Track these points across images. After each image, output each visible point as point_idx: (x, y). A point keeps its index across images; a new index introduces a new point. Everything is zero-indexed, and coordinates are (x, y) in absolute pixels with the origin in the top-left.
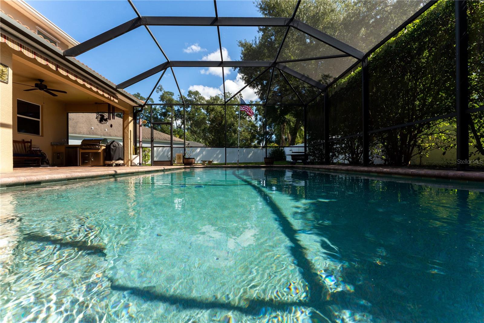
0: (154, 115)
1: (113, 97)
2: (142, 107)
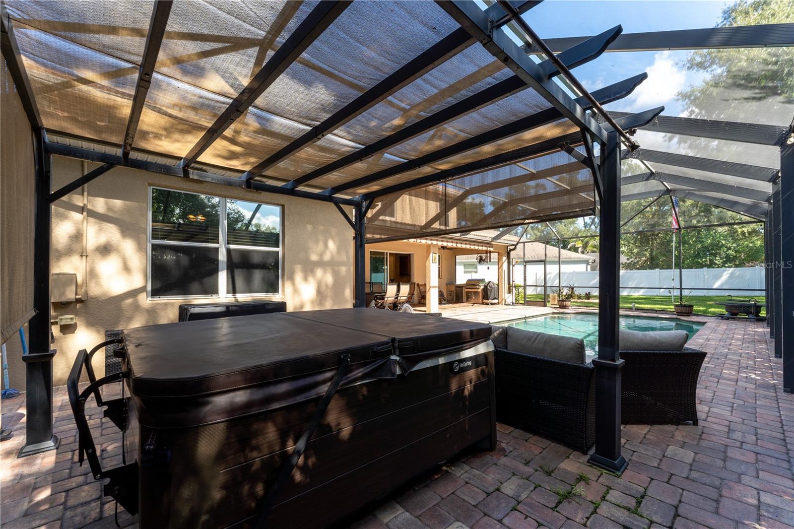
1: (490, 247)
2: (515, 245)
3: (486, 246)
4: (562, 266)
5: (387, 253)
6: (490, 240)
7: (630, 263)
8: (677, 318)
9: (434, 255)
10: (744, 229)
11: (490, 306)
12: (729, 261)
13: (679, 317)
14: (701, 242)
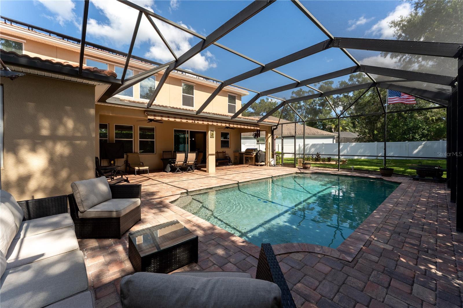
0: (314, 106)
1: (257, 127)
2: (277, 126)
3: (254, 127)
4: (306, 140)
5: (188, 131)
6: (256, 122)
7: (360, 138)
8: (381, 178)
9: (211, 132)
10: (433, 118)
11: (259, 167)
12: (424, 137)
13: (382, 177)
14: (407, 125)
